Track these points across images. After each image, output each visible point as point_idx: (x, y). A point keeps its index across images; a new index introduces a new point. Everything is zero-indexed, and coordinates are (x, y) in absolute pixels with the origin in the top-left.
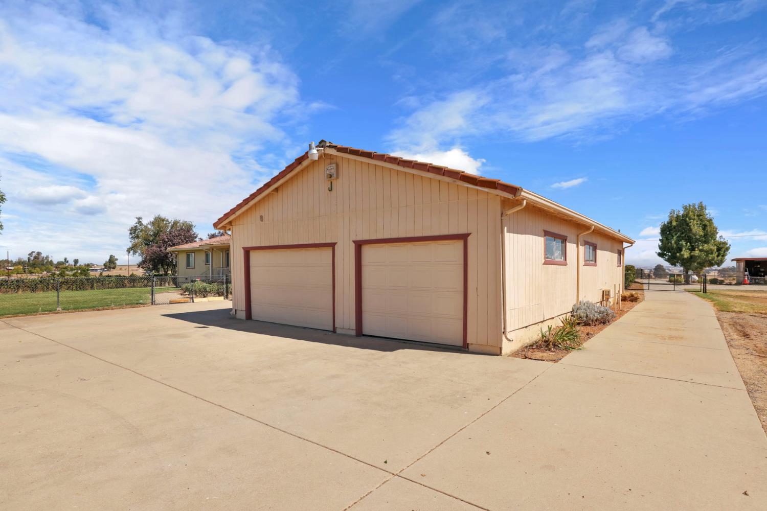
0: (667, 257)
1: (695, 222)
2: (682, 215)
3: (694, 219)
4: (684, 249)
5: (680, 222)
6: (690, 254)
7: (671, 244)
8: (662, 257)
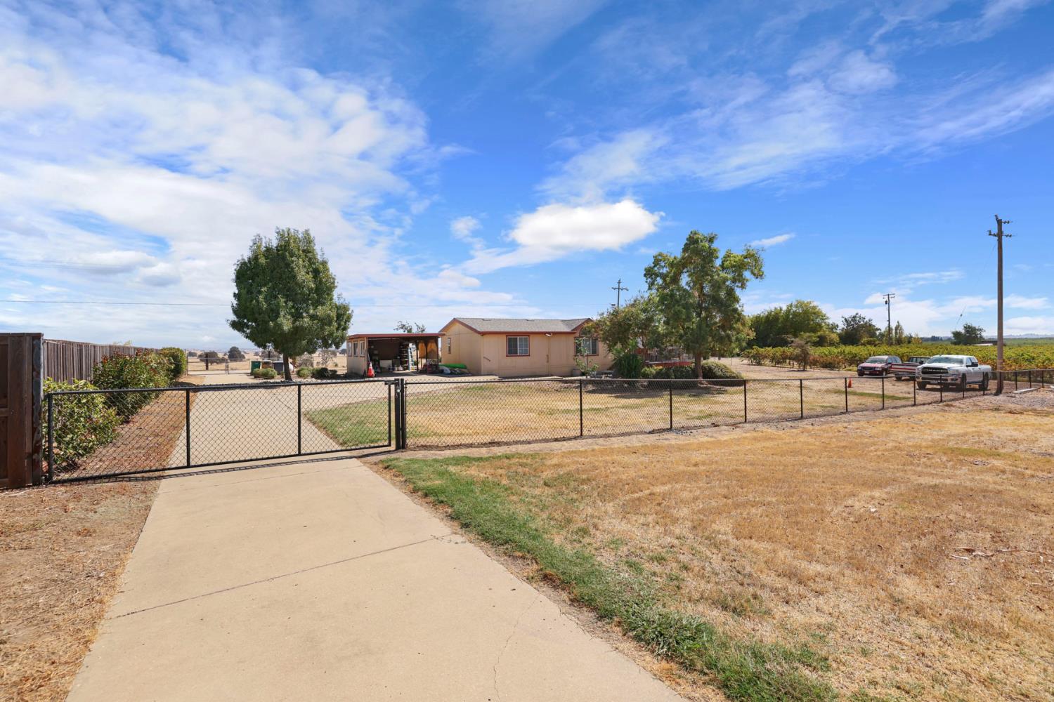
0: (248, 331)
1: (301, 262)
2: (277, 247)
3: (299, 257)
4: (282, 313)
5: (272, 260)
6: (293, 323)
7: (258, 301)
8: (239, 330)
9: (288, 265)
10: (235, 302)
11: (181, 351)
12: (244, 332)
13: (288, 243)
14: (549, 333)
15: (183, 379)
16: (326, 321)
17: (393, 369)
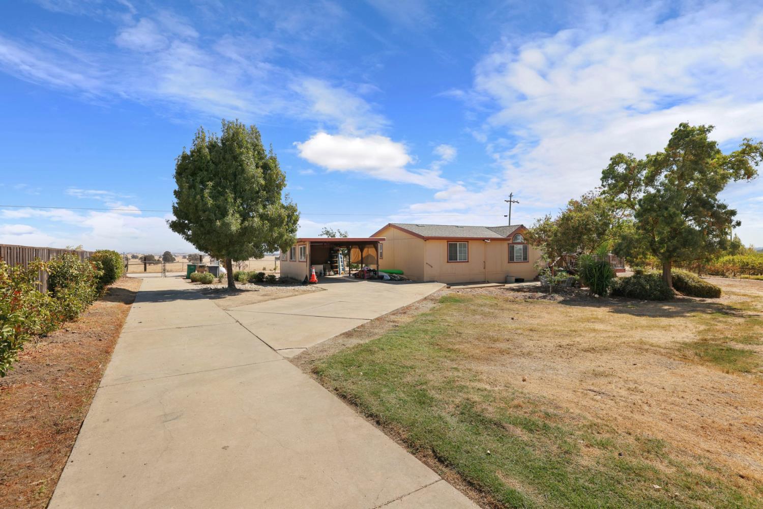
1: (250, 154)
2: (222, 141)
3: (248, 149)
4: (230, 211)
6: (242, 223)
7: (202, 197)
9: (235, 158)
10: (176, 200)
11: (116, 254)
12: (184, 233)
13: (236, 134)
14: (488, 239)
15: (117, 285)
16: (276, 222)
17: (325, 274)
